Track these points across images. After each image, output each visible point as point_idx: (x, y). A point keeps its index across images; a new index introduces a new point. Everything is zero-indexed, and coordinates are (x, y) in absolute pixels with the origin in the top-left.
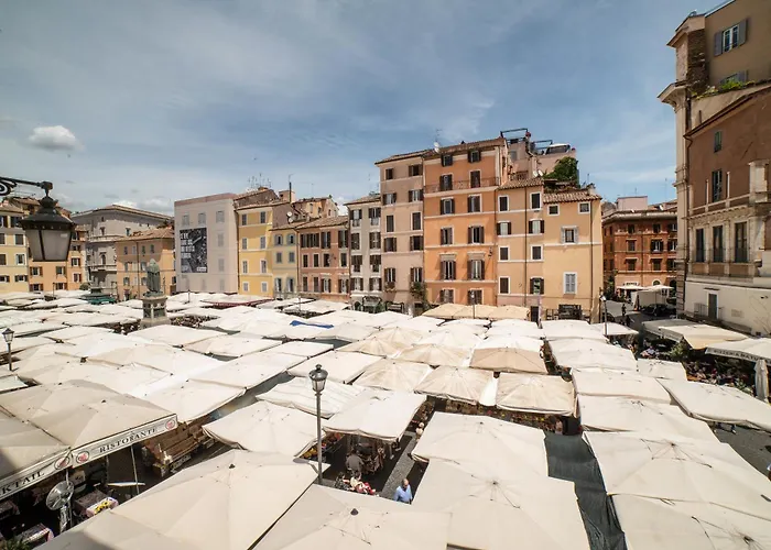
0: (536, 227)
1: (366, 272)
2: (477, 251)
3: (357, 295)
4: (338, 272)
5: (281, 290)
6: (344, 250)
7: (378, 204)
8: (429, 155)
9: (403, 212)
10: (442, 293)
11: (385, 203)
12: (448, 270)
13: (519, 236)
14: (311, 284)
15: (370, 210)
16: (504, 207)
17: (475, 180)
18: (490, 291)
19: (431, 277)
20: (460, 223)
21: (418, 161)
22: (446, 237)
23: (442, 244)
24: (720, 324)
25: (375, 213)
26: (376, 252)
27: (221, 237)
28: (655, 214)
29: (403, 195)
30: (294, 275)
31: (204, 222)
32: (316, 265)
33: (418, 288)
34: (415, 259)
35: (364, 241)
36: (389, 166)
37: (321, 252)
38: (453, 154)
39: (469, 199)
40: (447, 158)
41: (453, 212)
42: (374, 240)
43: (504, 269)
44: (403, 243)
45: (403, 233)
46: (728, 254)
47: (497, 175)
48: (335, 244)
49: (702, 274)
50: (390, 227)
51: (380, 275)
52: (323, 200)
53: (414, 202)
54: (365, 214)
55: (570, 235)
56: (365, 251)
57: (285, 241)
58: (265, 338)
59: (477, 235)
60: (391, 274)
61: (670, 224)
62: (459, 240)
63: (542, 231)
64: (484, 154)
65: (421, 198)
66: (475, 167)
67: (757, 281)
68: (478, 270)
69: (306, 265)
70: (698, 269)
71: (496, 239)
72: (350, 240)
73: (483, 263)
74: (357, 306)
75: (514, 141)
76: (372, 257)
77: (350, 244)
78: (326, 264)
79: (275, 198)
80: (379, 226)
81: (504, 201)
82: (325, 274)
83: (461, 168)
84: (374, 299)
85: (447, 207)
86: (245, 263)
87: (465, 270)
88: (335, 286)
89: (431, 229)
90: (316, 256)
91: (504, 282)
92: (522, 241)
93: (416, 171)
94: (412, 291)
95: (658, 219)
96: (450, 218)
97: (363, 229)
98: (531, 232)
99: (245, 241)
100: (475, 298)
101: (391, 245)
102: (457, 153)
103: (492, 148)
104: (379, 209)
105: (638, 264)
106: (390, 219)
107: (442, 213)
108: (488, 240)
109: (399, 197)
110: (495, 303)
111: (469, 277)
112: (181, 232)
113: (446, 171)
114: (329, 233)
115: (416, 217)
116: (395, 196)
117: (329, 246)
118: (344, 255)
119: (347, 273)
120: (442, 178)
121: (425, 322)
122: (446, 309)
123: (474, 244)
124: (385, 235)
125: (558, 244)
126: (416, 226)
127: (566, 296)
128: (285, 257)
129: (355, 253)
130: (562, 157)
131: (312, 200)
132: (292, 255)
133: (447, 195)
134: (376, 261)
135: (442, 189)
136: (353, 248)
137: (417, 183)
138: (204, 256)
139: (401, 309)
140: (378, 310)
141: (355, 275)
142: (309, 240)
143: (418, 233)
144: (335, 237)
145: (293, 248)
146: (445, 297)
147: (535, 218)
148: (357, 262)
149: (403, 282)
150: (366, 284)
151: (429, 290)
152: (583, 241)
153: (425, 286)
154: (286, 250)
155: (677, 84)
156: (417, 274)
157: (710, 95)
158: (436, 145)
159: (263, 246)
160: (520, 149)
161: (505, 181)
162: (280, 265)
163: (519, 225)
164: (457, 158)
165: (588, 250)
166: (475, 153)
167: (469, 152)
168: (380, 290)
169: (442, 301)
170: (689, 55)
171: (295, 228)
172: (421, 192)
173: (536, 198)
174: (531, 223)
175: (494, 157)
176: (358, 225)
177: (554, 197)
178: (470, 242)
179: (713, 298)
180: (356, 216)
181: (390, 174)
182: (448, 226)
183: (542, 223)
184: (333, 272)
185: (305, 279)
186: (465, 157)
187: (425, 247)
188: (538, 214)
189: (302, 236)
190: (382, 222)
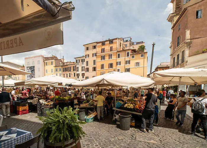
0: (128, 62)
1: (81, 78)
2: (111, 70)
6: (75, 72)
8: (98, 42)
9: (90, 60)
11: (86, 58)
13: (123, 65)
15: (82, 60)
16: (119, 57)
17: (111, 49)
21: (95, 44)
22: (102, 67)
23: (101, 69)
26: (83, 72)
27: (39, 69)
31: (34, 64)
32: (67, 77)
34: (94, 74)
35: (80, 69)
36: (87, 46)
39: (109, 55)
40: (103, 43)
41: (105, 59)
42: (83, 69)
44: (91, 69)
45: (91, 66)
47: (117, 47)
50: (87, 65)
51: (84, 79)
53: (94, 57)
54: (81, 61)
55: (138, 64)
56: (80, 72)
57: (58, 70)
59: (111, 66)
60: (87, 78)
62: (106, 67)
64: (114, 41)
65: (96, 55)
66: (111, 45)
71: (116, 67)
76: (82, 74)
77: (76, 70)
78: (70, 76)
81: (119, 55)
83: (107, 46)
85: (103, 58)
89: (98, 64)
90: (67, 74)
92: (124, 67)
93: (95, 47)
96: (103, 61)
97: (80, 66)
98: (126, 64)
99: (47, 70)
101: (87, 70)
102: (106, 41)
103: (116, 39)
104: (84, 59)
106: (87, 62)
108: (114, 67)
109: (90, 55)
112: (27, 67)
113: (103, 47)
114: (71, 67)
115: (94, 61)
117: (71, 71)
118: (75, 74)
119: (76, 78)
120: (102, 49)
124: (86, 67)
125: (134, 67)
126: (94, 64)
128: (58, 75)
129: (78, 73)
132: (60, 74)
133: (103, 54)
135: (102, 52)
137: (94, 51)
138: (34, 75)
141: (78, 79)
142: (65, 69)
143: (95, 66)
144: (72, 68)
145: (61, 72)
148: (78, 75)
152: (141, 66)
154: (58, 73)
159: (52, 71)
163: (123, 62)
164: (106, 43)
165: (143, 69)
166: (111, 41)
170: (176, 4)
171: (61, 66)
173: (128, 53)
174: (126, 61)
175: (117, 42)
176: (79, 64)
178: (109, 68)
180: (78, 62)
181: (87, 49)
182: (103, 64)
183: (130, 61)
186: (108, 42)
187: (97, 70)
188: (129, 58)
189: (63, 68)
190: (85, 63)
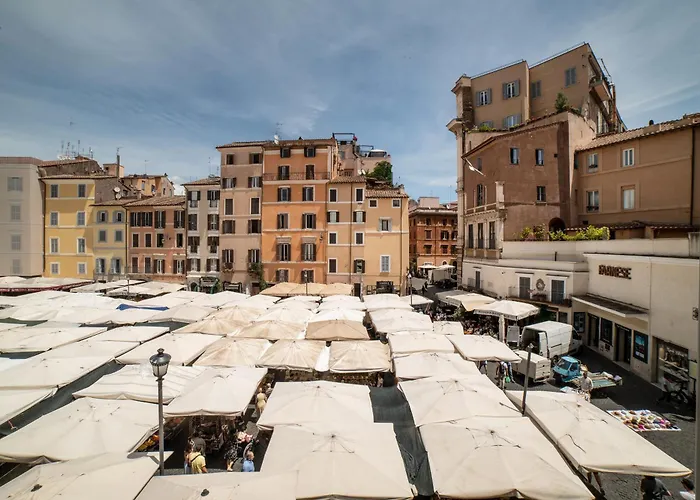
0: (359, 216)
1: (203, 252)
2: (309, 236)
3: (194, 275)
4: (173, 252)
5: (103, 272)
6: (181, 230)
7: (217, 187)
8: (269, 146)
9: (242, 197)
10: (278, 273)
11: (224, 187)
12: (284, 251)
13: (345, 223)
14: (141, 264)
15: (209, 192)
16: (333, 198)
17: (310, 172)
18: (321, 270)
19: (267, 258)
20: (295, 210)
21: (258, 150)
22: (282, 222)
23: (278, 227)
24: (482, 292)
25: (213, 196)
26: (214, 233)
28: (444, 211)
29: (243, 180)
30: (122, 255)
32: (148, 244)
33: (255, 268)
34: (253, 241)
35: (202, 222)
36: (231, 151)
37: (155, 232)
38: (291, 148)
39: (304, 190)
40: (285, 150)
41: (289, 200)
42: (212, 222)
43: (333, 252)
44: (242, 226)
45: (242, 216)
46: (486, 244)
47: (329, 170)
48: (170, 223)
49: (471, 257)
50: (229, 210)
51: (218, 256)
52: (158, 178)
53: (253, 188)
54: (204, 196)
55: (385, 225)
56: (203, 232)
57: (110, 218)
58: (83, 325)
59: (309, 221)
60: (229, 255)
61: (453, 219)
62: (294, 224)
63: (364, 221)
64: (318, 151)
65: (260, 185)
66: (310, 161)
67: (501, 262)
68: (310, 252)
69: (136, 244)
70: (470, 253)
71: (326, 226)
72: (186, 220)
73: (315, 246)
74: (193, 287)
75: (343, 143)
76: (210, 238)
77: (187, 225)
78: (160, 244)
79: (98, 170)
80: (218, 209)
81: (333, 193)
82: (158, 254)
83: (297, 161)
84: (211, 279)
85: (284, 195)
86: (55, 241)
87: (299, 253)
88: (169, 267)
89: (268, 214)
90: (148, 237)
91: (333, 263)
92: (347, 228)
93: (256, 159)
94: (249, 271)
95: (446, 215)
96: (286, 205)
97: (201, 210)
98: (355, 221)
99: (54, 216)
100: (307, 277)
101: (230, 227)
102: (294, 147)
103: (325, 146)
104: (218, 193)
105: (433, 249)
106: (229, 202)
107: (279, 200)
108: (320, 226)
109: (238, 181)
110: (325, 282)
111: (302, 259)
113: (285, 162)
114: (164, 213)
115: (255, 202)
116: (235, 179)
117: (164, 226)
118: (180, 237)
119: (184, 253)
120: (280, 168)
121: (262, 301)
122: (282, 288)
123: (307, 229)
124: (224, 217)
125: (375, 232)
126: (255, 210)
127: (382, 275)
128: (111, 236)
129: (192, 233)
130: (380, 161)
131: (145, 177)
132: (119, 234)
133: (284, 184)
134: (214, 243)
135: (279, 178)
136: (190, 229)
137: (257, 171)
139: (239, 289)
140: (215, 290)
141: (191, 256)
142: (141, 218)
143: (256, 217)
144: (170, 218)
145: (121, 227)
146: (281, 277)
147: (358, 209)
148: (194, 243)
149: (241, 263)
150: (204, 264)
151: (266, 270)
152: (395, 230)
153: (262, 266)
154: (111, 229)
155: (458, 120)
156: (254, 255)
157: (475, 132)
158: (276, 137)
159: (81, 221)
160: (348, 150)
161: (335, 176)
162: (102, 244)
163: (346, 214)
164: (294, 152)
165: (399, 237)
166: (311, 149)
167: (305, 149)
168: (218, 270)
169: (278, 280)
171: (124, 206)
172: (260, 179)
173: (359, 193)
174: (355, 213)
175: (326, 155)
176: (196, 206)
177: (373, 193)
178: (303, 227)
179: (478, 274)
180: (194, 196)
181: (231, 160)
182: (284, 212)
183: (364, 213)
184: (168, 252)
185: (135, 260)
186: (302, 151)
187: (263, 230)
188: (361, 206)
189: (132, 214)
190: (221, 205)
